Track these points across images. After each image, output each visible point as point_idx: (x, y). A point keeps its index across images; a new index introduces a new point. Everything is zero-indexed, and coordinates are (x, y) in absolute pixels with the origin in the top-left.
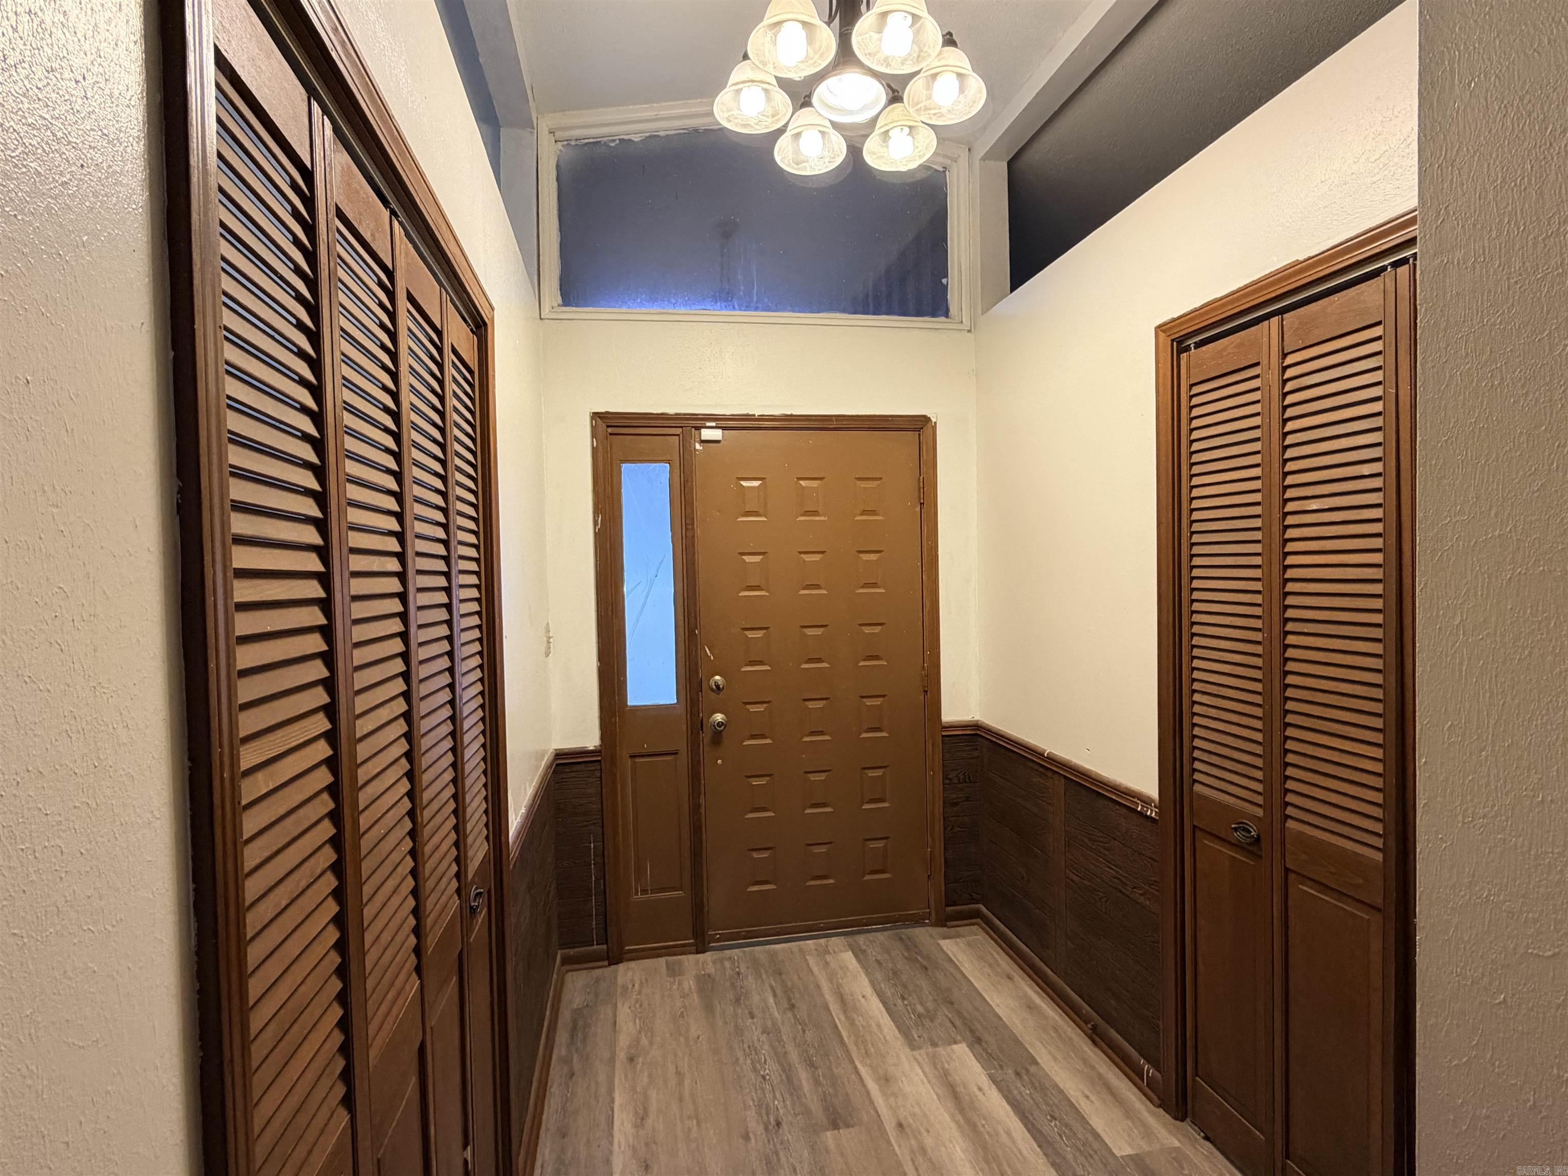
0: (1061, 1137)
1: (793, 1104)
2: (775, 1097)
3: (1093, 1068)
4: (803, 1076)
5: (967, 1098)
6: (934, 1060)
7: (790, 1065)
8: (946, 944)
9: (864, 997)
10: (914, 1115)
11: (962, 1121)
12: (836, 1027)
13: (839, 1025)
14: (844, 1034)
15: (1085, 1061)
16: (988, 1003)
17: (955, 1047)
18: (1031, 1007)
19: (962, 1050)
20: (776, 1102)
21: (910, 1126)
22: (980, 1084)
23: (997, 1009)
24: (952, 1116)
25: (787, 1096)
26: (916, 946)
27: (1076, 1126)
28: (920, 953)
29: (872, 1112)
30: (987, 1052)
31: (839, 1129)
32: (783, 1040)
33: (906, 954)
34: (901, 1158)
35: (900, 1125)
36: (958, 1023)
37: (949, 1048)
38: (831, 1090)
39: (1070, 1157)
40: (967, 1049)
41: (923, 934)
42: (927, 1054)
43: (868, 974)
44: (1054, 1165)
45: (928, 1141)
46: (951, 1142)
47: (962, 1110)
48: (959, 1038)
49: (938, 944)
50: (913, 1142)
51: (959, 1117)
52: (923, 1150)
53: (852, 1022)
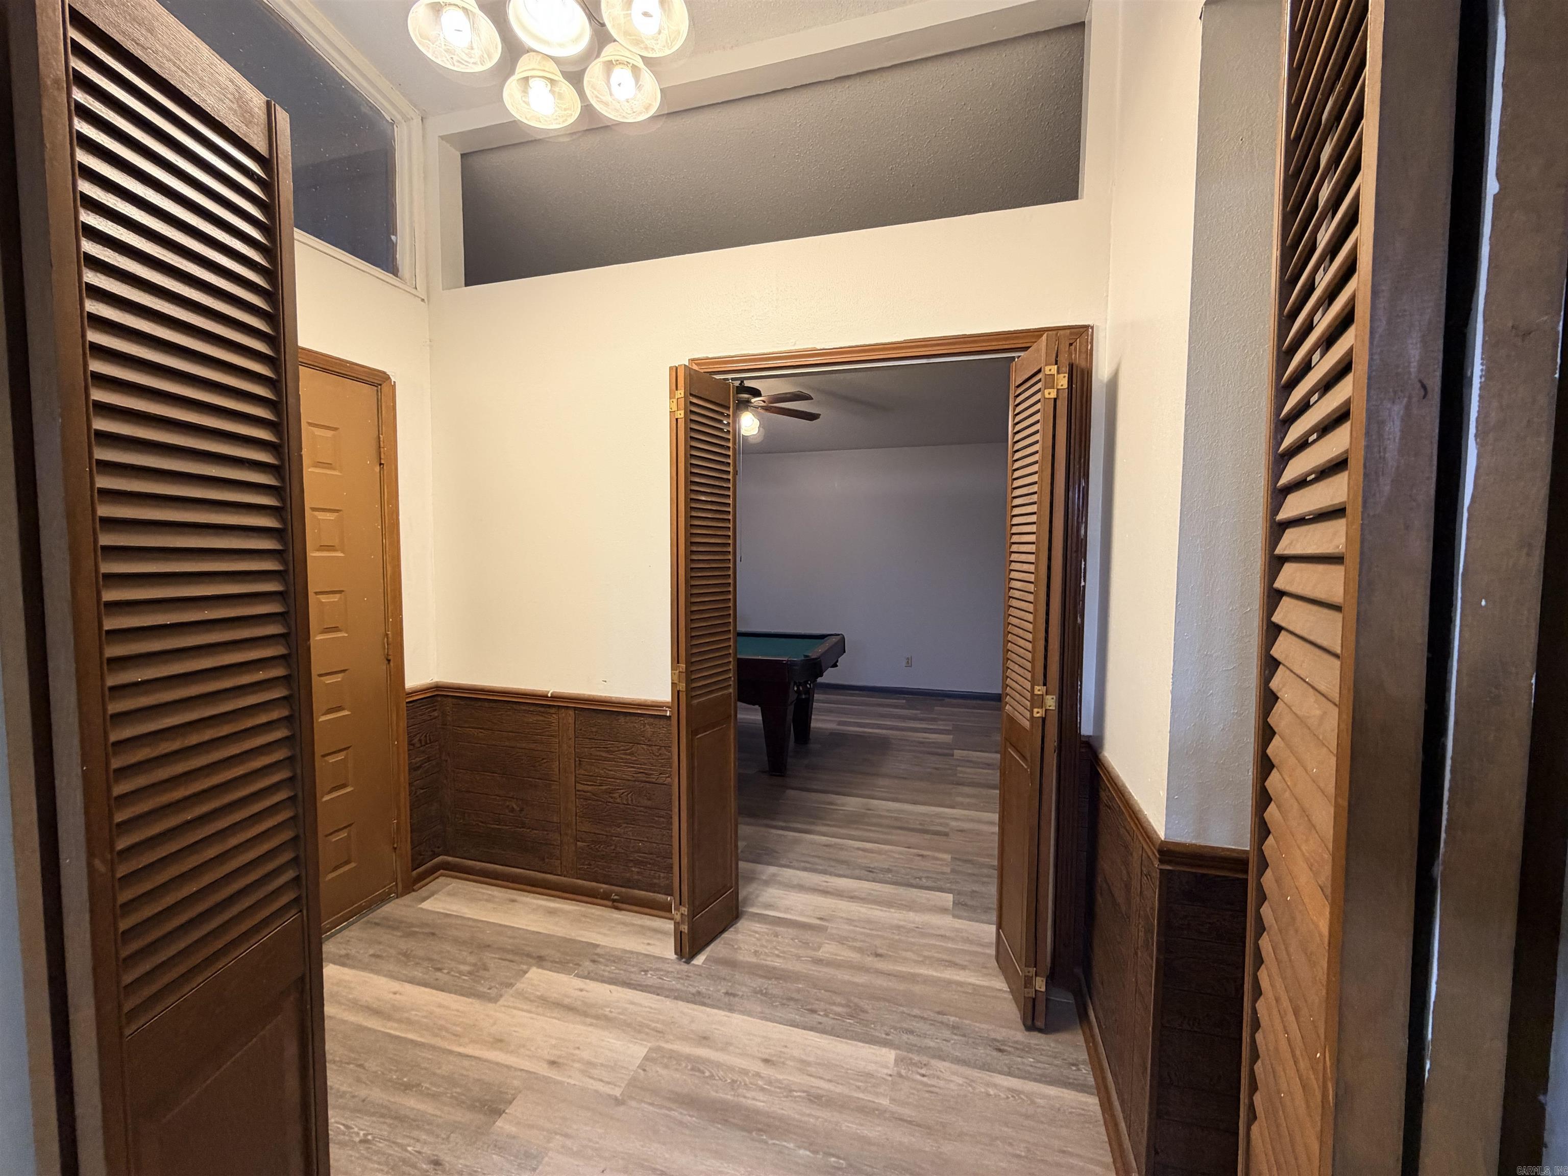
0: (663, 979)
1: (430, 1133)
2: (403, 1148)
3: (633, 925)
4: (411, 1103)
5: (579, 1003)
6: (521, 995)
7: (382, 1106)
8: (426, 905)
9: (395, 993)
10: (554, 1046)
11: (595, 1021)
12: (397, 1037)
13: (397, 1033)
14: (411, 1036)
15: (625, 924)
16: (518, 928)
17: (527, 975)
18: (552, 912)
19: (536, 975)
20: (409, 1149)
21: (560, 1057)
22: (579, 987)
23: (529, 928)
24: (584, 1024)
25: (415, 1133)
26: (401, 922)
27: (659, 965)
28: (412, 925)
29: (519, 1073)
30: (556, 962)
31: (504, 1111)
32: (344, 1093)
33: (399, 934)
34: (581, 1084)
35: (553, 1063)
36: (510, 957)
37: (524, 980)
38: (458, 1090)
39: (679, 986)
40: (540, 970)
41: (395, 908)
42: (512, 996)
43: (378, 972)
44: (676, 998)
45: (586, 1055)
46: (603, 1040)
47: (585, 1014)
48: (525, 967)
49: (422, 909)
50: (577, 1065)
51: (588, 1020)
52: (590, 1063)
53: (409, 1022)
